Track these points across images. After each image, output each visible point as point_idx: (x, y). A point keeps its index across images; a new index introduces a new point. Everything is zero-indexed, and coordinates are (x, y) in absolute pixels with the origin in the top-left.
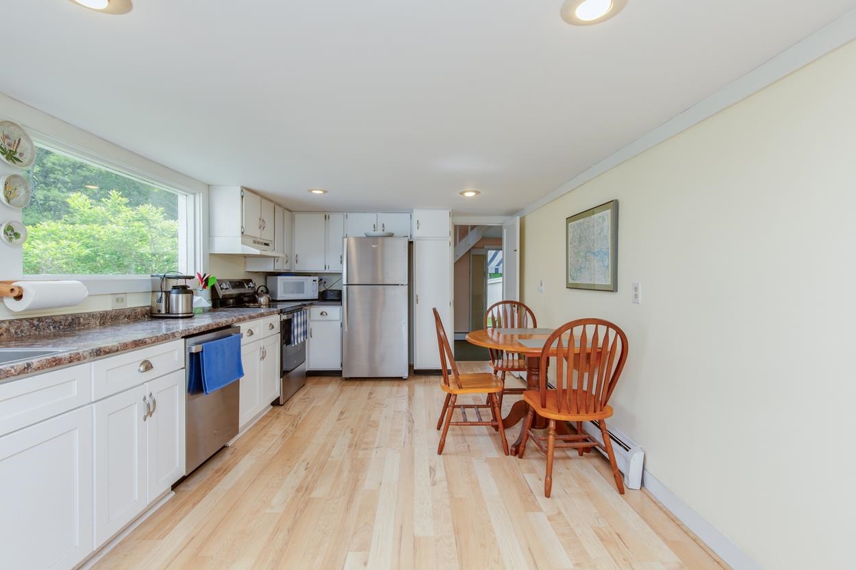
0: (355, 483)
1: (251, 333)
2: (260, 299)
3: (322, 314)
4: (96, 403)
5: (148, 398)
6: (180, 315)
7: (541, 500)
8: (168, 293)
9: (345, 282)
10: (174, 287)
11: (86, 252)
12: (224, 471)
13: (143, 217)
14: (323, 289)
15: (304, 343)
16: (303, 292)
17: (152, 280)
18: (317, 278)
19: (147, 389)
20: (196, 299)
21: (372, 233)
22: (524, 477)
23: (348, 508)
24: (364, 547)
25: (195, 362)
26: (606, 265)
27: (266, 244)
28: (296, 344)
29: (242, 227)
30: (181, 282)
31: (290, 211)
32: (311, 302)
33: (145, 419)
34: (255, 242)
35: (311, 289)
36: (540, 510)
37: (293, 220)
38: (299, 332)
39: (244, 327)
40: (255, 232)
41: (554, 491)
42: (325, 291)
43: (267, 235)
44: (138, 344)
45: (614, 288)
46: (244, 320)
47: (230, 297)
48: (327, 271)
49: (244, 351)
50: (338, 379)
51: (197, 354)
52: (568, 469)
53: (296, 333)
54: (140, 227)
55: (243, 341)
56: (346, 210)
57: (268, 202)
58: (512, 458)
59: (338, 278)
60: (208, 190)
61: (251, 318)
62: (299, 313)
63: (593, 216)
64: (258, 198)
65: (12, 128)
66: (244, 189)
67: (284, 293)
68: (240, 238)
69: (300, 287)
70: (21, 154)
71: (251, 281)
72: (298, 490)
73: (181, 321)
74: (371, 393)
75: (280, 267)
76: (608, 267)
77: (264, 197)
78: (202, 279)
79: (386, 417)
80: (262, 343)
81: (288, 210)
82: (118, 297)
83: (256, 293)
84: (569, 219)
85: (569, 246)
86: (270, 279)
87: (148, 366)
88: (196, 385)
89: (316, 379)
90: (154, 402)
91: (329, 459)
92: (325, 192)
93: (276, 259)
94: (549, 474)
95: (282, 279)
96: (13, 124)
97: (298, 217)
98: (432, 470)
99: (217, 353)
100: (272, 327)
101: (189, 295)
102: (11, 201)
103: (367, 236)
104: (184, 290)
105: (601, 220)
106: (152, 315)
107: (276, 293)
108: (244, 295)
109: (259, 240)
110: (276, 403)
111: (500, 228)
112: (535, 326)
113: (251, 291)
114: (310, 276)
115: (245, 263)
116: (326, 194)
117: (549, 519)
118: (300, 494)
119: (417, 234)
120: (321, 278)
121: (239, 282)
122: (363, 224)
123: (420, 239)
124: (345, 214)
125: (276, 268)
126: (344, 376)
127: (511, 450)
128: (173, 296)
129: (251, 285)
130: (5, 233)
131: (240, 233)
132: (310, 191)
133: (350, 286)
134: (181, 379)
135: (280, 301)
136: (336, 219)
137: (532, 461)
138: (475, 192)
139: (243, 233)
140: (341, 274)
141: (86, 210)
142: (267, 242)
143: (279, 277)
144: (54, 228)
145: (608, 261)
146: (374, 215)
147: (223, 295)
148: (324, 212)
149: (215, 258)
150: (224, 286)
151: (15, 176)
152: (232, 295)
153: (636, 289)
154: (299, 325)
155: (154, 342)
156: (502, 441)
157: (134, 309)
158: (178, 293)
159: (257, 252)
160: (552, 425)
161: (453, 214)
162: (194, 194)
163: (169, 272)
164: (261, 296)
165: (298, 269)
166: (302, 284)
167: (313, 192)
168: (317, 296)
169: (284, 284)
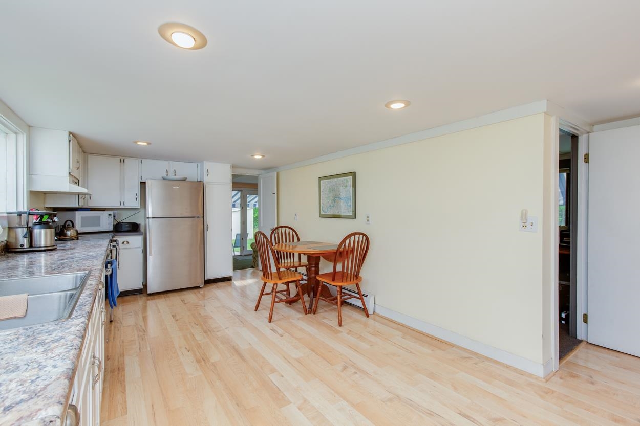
2: (67, 232)
6: (43, 249)
16: (100, 226)
17: (8, 217)
18: (111, 213)
26: (349, 205)
27: (76, 183)
29: (69, 168)
31: (85, 152)
34: (73, 181)
35: (106, 223)
36: (342, 332)
37: (85, 161)
40: (76, 173)
42: (119, 224)
45: (354, 217)
48: (122, 206)
50: (141, 296)
56: (142, 156)
57: (78, 145)
59: (133, 212)
60: (28, 130)
63: (340, 179)
66: (71, 134)
67: (82, 226)
68: (68, 178)
69: (97, 221)
72: (199, 361)
73: (43, 254)
74: (183, 300)
76: (350, 206)
77: (77, 140)
84: (321, 178)
85: (321, 193)
91: (199, 342)
92: (149, 144)
93: (80, 196)
94: (340, 315)
95: (79, 214)
97: (93, 160)
98: (273, 330)
103: (165, 179)
104: (46, 225)
105: (345, 181)
106: (9, 250)
111: (256, 178)
112: (299, 240)
114: (104, 211)
115: (45, 199)
116: (150, 145)
117: (348, 334)
118: (203, 363)
119: (206, 180)
123: (209, 183)
124: (140, 159)
125: (80, 204)
126: (149, 291)
131: (68, 174)
132: (136, 142)
137: (321, 314)
138: (262, 155)
139: (70, 173)
140: (136, 209)
143: (76, 212)
145: (351, 203)
146: (167, 163)
148: (120, 156)
153: (368, 217)
158: (41, 228)
161: (233, 167)
165: (92, 204)
166: (99, 218)
167: (138, 143)
168: (111, 228)
169: (82, 218)
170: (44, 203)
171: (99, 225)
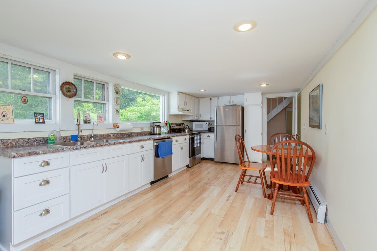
0: (201, 194)
1: (177, 141)
3: (208, 136)
4: (130, 155)
5: (143, 156)
6: (157, 134)
7: (268, 215)
8: (154, 127)
9: (215, 124)
10: (156, 126)
11: (140, 115)
12: (165, 183)
13: (154, 103)
14: (210, 127)
15: (200, 146)
17: (150, 123)
18: (207, 123)
19: (142, 153)
20: (162, 129)
21: (228, 104)
22: (267, 206)
23: (194, 200)
24: (193, 211)
25: (157, 147)
26: (318, 116)
27: (187, 111)
28: (195, 146)
29: (178, 105)
30: (158, 124)
31: (198, 98)
32: (204, 132)
33: (142, 162)
34: (183, 110)
35: (205, 127)
37: (199, 101)
38: (197, 142)
39: (174, 139)
40: (183, 107)
41: (274, 213)
42: (210, 128)
43: (188, 107)
44: (140, 141)
46: (174, 136)
47: (177, 129)
48: (211, 120)
49: (173, 147)
50: (213, 162)
51: (157, 145)
52: (291, 208)
53: (195, 143)
54: (153, 106)
55: (173, 143)
56: (218, 96)
57: (188, 96)
58: (267, 199)
59: (213, 122)
60: (168, 94)
61: (177, 136)
62: (197, 135)
64: (184, 95)
65: (118, 85)
66: (179, 92)
67: (195, 128)
68: (177, 109)
69: (202, 126)
70: (119, 92)
71: (183, 124)
72: (183, 192)
73: (157, 136)
74: (223, 168)
75: (193, 119)
77: (186, 94)
78: (165, 123)
79: (223, 177)
80: (181, 145)
81: (196, 97)
82: (142, 128)
83: (185, 128)
85: (310, 107)
86: (191, 123)
87: (142, 147)
88: (157, 155)
89: (205, 161)
90: (144, 157)
91: (196, 186)
92: (205, 90)
93: (192, 116)
94: (273, 206)
96: (118, 84)
97: (201, 99)
98: (230, 196)
99: (163, 146)
100: (186, 139)
101: (160, 128)
102: (117, 104)
103: (225, 106)
104: (158, 126)
106: (150, 134)
107: (192, 128)
108: (181, 128)
109: (185, 109)
110: (188, 166)
113: (183, 127)
114: (205, 122)
118: (182, 193)
119: (245, 104)
120: (210, 122)
121: (179, 124)
122: (225, 101)
123: (247, 106)
124: (218, 97)
126: (215, 161)
127: (267, 196)
128: (155, 128)
129: (183, 125)
130: (116, 111)
133: (218, 126)
134: (152, 153)
135: (194, 131)
136: (214, 100)
138: (266, 84)
139: (178, 107)
140: (214, 121)
141: (141, 102)
142: (188, 110)
143: (193, 122)
144: (133, 108)
146: (229, 97)
147: (173, 128)
148: (210, 97)
149: (171, 116)
150: (173, 125)
151: (118, 97)
152: (177, 128)
154: (197, 140)
155: (144, 141)
156: (263, 192)
157: (146, 132)
159: (183, 114)
160: (277, 185)
162: (164, 96)
163: (154, 121)
164: (186, 129)
165: (201, 119)
166: (202, 125)
167: (201, 91)
168: (207, 130)
169: (195, 125)
170: (182, 118)
171: (202, 128)
